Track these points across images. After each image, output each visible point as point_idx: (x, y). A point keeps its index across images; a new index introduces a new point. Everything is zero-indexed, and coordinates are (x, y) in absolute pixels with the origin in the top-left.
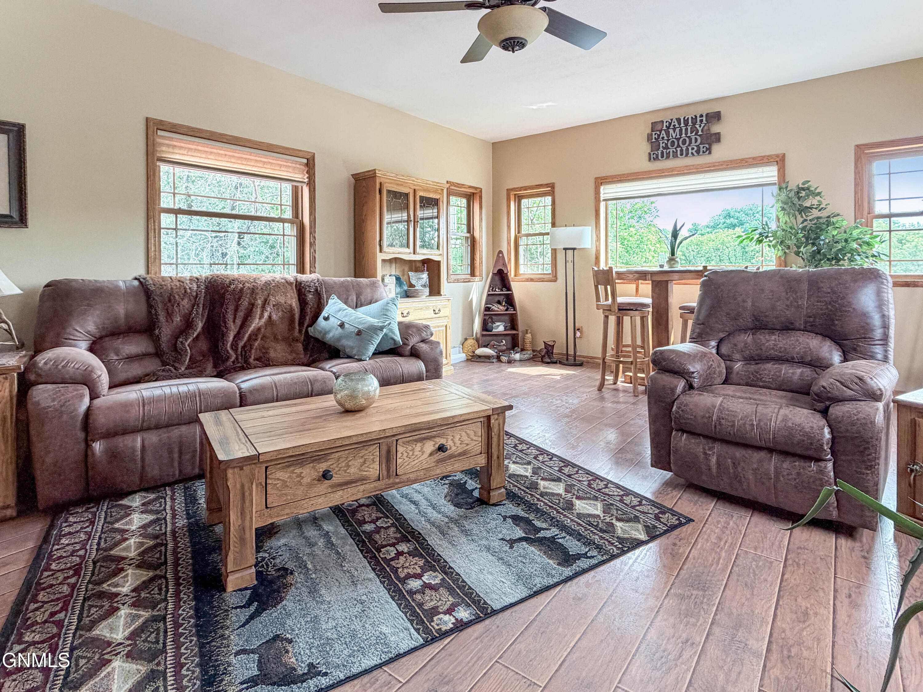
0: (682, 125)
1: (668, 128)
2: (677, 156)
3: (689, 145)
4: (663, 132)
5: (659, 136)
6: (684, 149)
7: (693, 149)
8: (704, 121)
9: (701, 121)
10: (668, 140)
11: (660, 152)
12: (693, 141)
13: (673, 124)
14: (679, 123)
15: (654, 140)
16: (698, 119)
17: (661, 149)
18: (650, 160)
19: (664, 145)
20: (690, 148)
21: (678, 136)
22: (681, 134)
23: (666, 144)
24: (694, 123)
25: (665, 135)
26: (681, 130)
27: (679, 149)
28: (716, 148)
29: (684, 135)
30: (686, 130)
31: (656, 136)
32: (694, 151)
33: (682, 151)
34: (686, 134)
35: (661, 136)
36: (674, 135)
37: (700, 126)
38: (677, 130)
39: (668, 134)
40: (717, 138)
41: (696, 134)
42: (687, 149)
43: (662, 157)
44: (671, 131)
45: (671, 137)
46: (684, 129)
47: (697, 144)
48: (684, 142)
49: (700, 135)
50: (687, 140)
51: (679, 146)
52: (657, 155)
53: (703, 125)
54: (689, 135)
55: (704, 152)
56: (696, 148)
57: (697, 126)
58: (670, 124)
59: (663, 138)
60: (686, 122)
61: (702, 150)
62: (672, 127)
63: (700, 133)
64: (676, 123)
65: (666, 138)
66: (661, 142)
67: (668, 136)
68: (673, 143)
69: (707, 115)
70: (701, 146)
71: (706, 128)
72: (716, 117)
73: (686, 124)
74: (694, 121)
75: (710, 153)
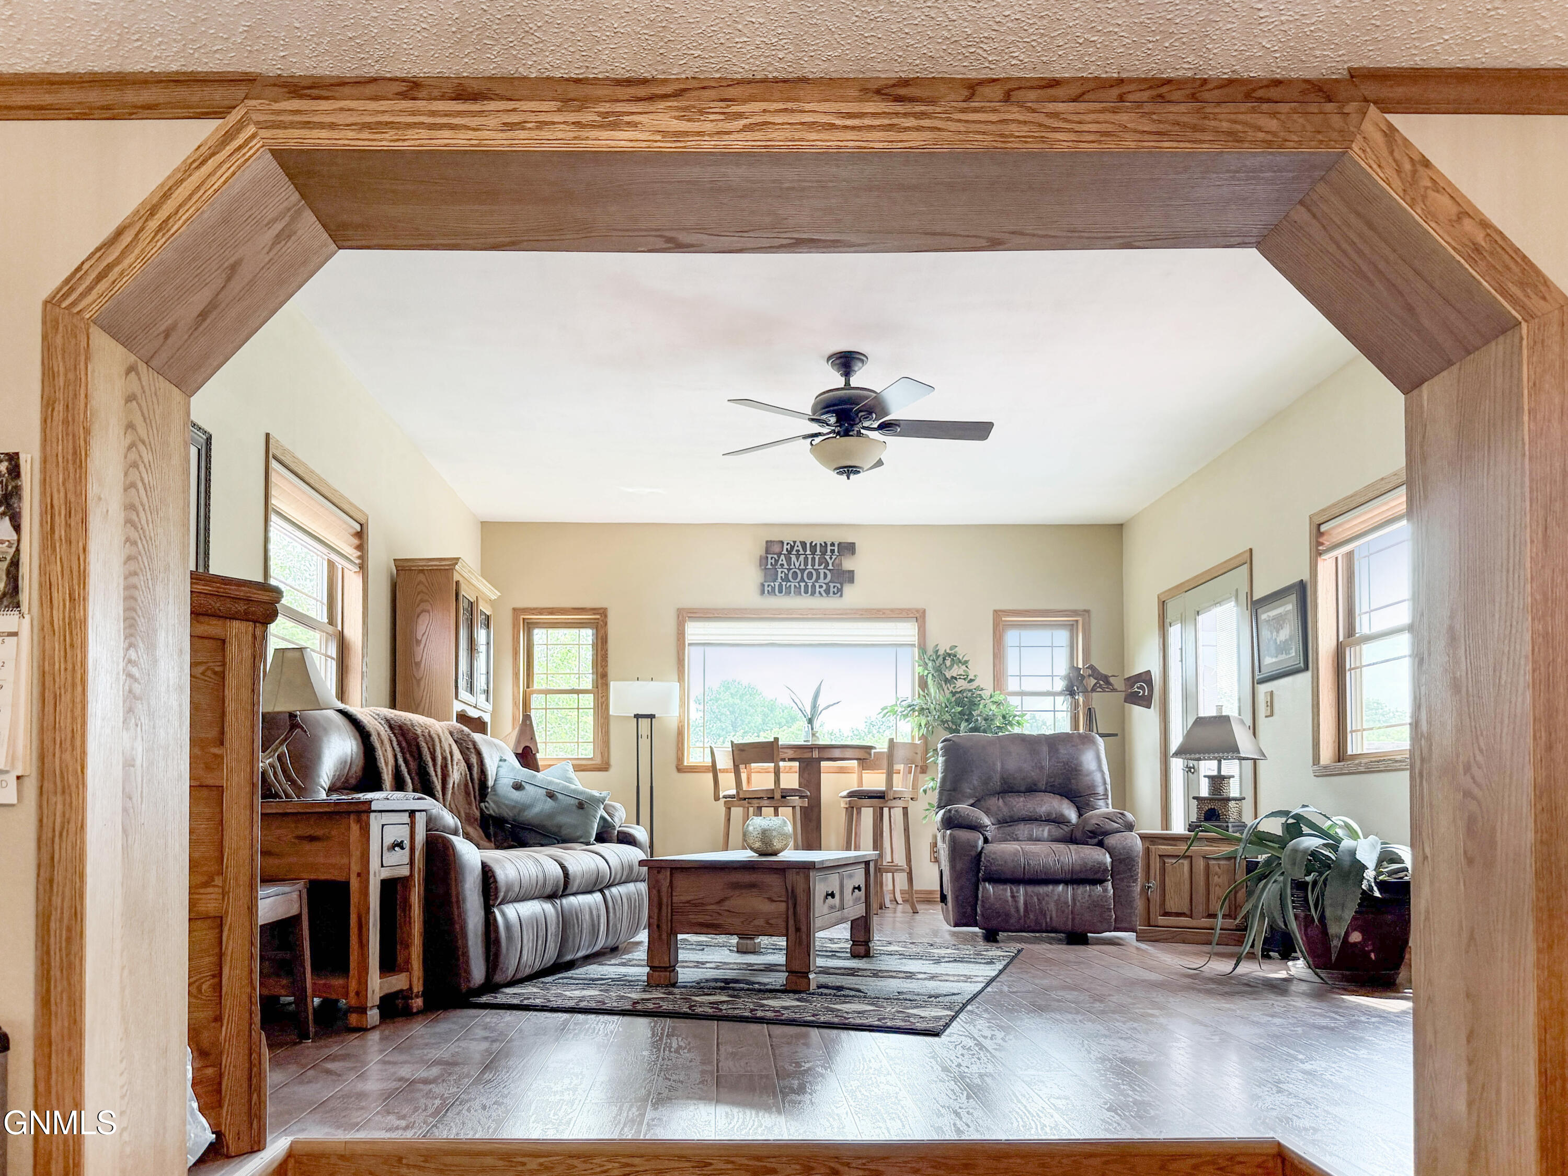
0: (808, 552)
1: (790, 552)
2: (800, 594)
3: (816, 581)
4: (782, 557)
5: (776, 561)
6: (810, 585)
7: (821, 587)
8: (836, 553)
9: (832, 551)
10: (789, 570)
11: (777, 584)
12: (822, 576)
13: (796, 548)
14: (805, 549)
15: (769, 566)
16: (829, 548)
17: (779, 580)
18: (763, 592)
19: (783, 575)
20: (817, 585)
21: (802, 567)
22: (806, 564)
23: (786, 575)
24: (824, 553)
25: (784, 562)
26: (806, 559)
27: (803, 584)
28: (848, 589)
29: (809, 566)
30: (813, 559)
31: (773, 561)
32: (822, 590)
33: (806, 586)
34: (813, 565)
35: (780, 562)
36: (797, 564)
37: (831, 558)
38: (802, 557)
39: (789, 560)
40: (849, 577)
41: (826, 568)
42: (814, 586)
43: (780, 591)
44: (794, 558)
45: (792, 566)
46: (810, 557)
47: (826, 581)
48: (810, 576)
49: (830, 570)
50: (814, 573)
51: (802, 580)
52: (773, 589)
53: (834, 557)
54: (816, 567)
55: (834, 593)
56: (824, 586)
57: (827, 557)
58: (792, 547)
59: (782, 565)
60: (813, 548)
61: (832, 590)
62: (794, 552)
63: (830, 567)
64: (800, 548)
65: (786, 566)
66: (780, 571)
67: (789, 564)
68: (795, 575)
69: (839, 544)
70: (832, 585)
71: (837, 561)
72: (849, 548)
73: (813, 552)
74: (823, 549)
75: (841, 596)
